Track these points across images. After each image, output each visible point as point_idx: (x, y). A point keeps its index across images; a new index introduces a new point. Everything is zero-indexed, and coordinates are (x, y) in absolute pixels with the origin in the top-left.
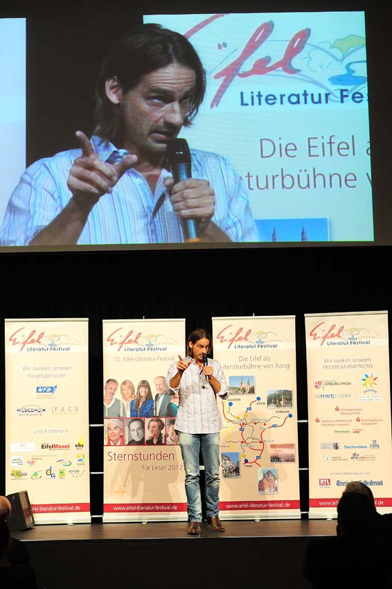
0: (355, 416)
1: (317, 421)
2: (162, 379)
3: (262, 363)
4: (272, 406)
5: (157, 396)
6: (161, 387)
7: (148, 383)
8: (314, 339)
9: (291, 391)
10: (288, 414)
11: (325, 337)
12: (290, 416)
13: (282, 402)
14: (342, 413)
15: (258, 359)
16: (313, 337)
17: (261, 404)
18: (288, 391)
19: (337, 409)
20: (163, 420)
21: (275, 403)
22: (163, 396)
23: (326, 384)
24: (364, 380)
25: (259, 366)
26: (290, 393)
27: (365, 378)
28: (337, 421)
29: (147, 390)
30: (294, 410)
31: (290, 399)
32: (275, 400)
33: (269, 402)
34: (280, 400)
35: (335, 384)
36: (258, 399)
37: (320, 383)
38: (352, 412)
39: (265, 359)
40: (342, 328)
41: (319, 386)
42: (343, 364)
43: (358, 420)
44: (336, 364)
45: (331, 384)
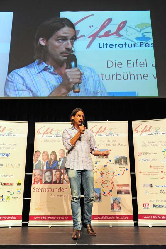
0: (161, 170)
1: (140, 172)
2: (62, 150)
3: (112, 143)
4: (117, 165)
5: (60, 159)
6: (62, 154)
7: (55, 153)
8: (137, 132)
9: (126, 157)
10: (125, 169)
11: (142, 131)
12: (127, 170)
13: (122, 163)
14: (153, 169)
15: (110, 141)
16: (136, 131)
17: (112, 163)
18: (125, 157)
19: (150, 167)
20: (62, 171)
21: (119, 163)
22: (63, 159)
23: (144, 154)
24: (164, 152)
25: (110, 145)
26: (126, 158)
27: (164, 151)
28: (151, 173)
29: (55, 156)
30: (128, 167)
31: (126, 161)
32: (119, 161)
33: (116, 162)
34: (121, 162)
35: (149, 154)
36: (110, 161)
37: (141, 153)
38: (158, 168)
39: (113, 141)
40: (151, 127)
41: (140, 155)
42: (152, 144)
43: (162, 172)
44: (149, 144)
45: (147, 154)
